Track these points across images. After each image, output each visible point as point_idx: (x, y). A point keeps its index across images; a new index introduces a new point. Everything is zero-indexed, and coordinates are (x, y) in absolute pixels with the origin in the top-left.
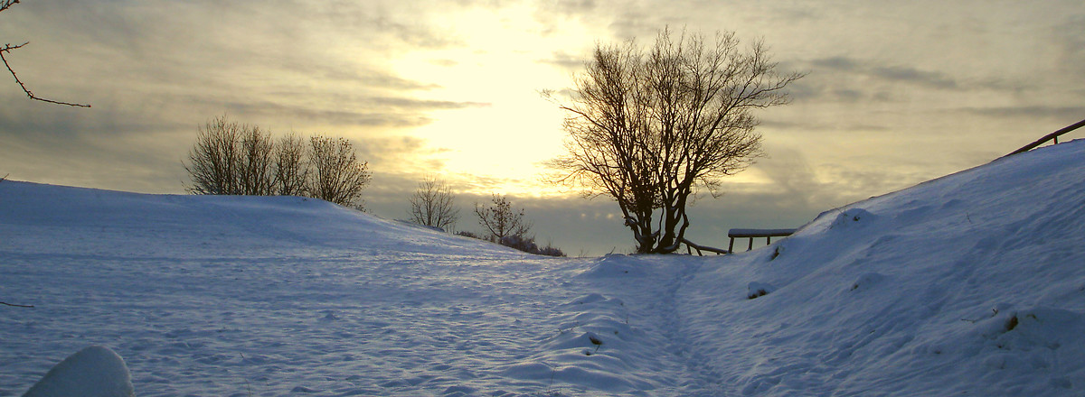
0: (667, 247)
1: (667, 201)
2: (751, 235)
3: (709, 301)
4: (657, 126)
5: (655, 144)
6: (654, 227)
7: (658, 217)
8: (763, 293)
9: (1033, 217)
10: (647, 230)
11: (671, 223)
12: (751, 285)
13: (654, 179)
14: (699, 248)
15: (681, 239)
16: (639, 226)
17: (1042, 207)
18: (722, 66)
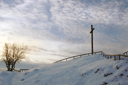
0: (12, 70)
1: (12, 64)
2: (23, 70)
3: (16, 80)
4: (12, 54)
5: (11, 57)
6: (10, 68)
7: (11, 66)
8: (23, 80)
9: (59, 73)
10: (9, 68)
11: (12, 67)
12: (22, 79)
13: (11, 61)
14: (16, 70)
15: (14, 69)
16: (8, 67)
17: (60, 72)
18: (22, 47)
